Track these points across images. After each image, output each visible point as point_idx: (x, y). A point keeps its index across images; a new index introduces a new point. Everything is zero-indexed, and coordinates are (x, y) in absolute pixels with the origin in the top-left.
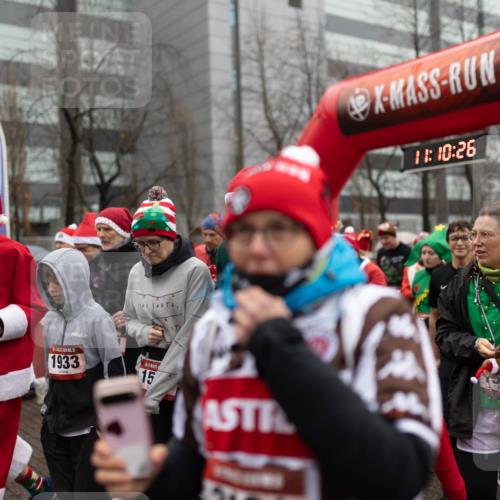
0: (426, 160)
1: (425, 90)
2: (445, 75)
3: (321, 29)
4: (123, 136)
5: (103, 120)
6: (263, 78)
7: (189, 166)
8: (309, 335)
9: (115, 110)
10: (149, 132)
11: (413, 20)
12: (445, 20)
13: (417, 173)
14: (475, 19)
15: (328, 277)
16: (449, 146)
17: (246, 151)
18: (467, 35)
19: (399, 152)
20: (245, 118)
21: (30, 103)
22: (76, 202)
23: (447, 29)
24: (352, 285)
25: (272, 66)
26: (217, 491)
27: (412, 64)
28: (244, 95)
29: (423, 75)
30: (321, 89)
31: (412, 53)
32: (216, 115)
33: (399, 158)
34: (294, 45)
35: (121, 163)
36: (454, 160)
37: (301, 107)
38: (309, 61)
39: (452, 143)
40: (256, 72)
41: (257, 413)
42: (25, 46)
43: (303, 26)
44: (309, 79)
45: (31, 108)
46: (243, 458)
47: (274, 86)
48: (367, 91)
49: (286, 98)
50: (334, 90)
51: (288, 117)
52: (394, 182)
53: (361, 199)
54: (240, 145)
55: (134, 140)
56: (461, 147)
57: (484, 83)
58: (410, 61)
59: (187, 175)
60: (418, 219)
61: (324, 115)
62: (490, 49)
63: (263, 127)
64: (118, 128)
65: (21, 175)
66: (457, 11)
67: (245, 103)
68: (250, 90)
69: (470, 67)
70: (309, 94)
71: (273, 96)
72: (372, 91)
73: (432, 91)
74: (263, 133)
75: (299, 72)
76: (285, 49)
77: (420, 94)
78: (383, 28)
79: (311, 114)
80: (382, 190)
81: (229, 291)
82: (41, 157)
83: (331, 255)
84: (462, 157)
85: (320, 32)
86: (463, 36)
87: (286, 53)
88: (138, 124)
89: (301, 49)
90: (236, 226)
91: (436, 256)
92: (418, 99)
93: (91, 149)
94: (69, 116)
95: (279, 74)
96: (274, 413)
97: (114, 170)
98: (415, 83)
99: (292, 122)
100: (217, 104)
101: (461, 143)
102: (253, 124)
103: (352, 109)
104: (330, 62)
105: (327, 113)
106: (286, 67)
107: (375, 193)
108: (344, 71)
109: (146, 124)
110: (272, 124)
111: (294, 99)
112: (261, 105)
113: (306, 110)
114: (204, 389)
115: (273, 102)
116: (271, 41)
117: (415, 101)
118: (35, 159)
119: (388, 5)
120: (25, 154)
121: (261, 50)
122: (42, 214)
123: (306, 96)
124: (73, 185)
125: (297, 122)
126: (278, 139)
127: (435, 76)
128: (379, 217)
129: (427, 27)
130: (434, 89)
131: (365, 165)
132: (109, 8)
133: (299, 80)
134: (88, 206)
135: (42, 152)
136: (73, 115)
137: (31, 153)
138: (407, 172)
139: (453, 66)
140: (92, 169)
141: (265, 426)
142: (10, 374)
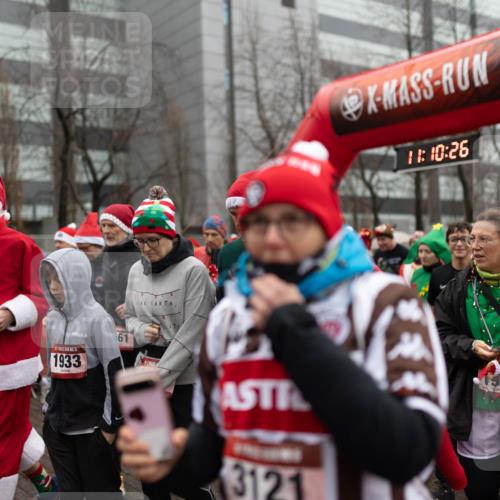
0: (419, 161)
1: (418, 91)
2: (437, 76)
3: (315, 29)
4: (115, 134)
5: (96, 118)
6: (256, 77)
7: (182, 164)
8: (322, 320)
9: (108, 109)
10: (142, 130)
11: (406, 21)
12: (437, 21)
13: (409, 173)
14: (468, 20)
16: (442, 146)
17: (240, 150)
18: (460, 36)
19: (392, 152)
20: (238, 117)
21: (23, 100)
22: (69, 200)
23: (439, 30)
25: (265, 66)
26: (237, 467)
27: (405, 64)
28: (238, 94)
29: (416, 76)
30: (314, 89)
31: (405, 54)
32: (209, 114)
33: (392, 158)
34: (288, 44)
35: (114, 161)
36: (447, 160)
37: (294, 106)
38: (302, 61)
39: (445, 143)
40: (249, 72)
41: (274, 393)
42: (18, 43)
43: (296, 26)
44: (302, 78)
45: (23, 105)
46: (261, 435)
47: (267, 85)
48: (360, 91)
49: (279, 98)
50: (327, 90)
51: (281, 117)
52: (387, 182)
53: (354, 199)
54: (233, 144)
55: (128, 138)
56: (454, 147)
57: (477, 84)
58: (402, 62)
59: (181, 174)
60: (411, 219)
61: (317, 115)
62: (483, 50)
63: (256, 126)
65: (14, 173)
66: (449, 12)
67: (238, 102)
68: (243, 89)
69: (462, 67)
70: (303, 94)
71: (266, 96)
72: (365, 92)
73: (425, 92)
74: (257, 133)
75: (293, 72)
76: (277, 49)
77: (413, 95)
78: (376, 28)
79: (304, 114)
80: (375, 190)
82: (34, 154)
83: (341, 245)
84: (455, 157)
85: (313, 32)
86: (456, 37)
87: (279, 53)
88: (131, 121)
89: (294, 49)
90: (251, 218)
91: (432, 254)
92: (411, 100)
93: (84, 147)
94: (62, 116)
95: (272, 74)
96: (291, 391)
97: (107, 168)
98: (408, 84)
99: (285, 122)
100: (210, 103)
101: (454, 144)
102: (246, 123)
103: (345, 109)
104: (323, 62)
105: (321, 114)
106: (279, 67)
107: (368, 193)
108: (337, 71)
109: (139, 122)
110: (265, 124)
111: (287, 98)
112: (254, 105)
113: (299, 109)
114: (221, 373)
115: (266, 102)
116: (263, 41)
117: (408, 101)
118: (28, 157)
119: (380, 6)
120: (18, 151)
121: (254, 49)
122: (34, 212)
123: (299, 96)
124: (66, 183)
125: (290, 121)
126: (271, 138)
127: (428, 77)
128: (372, 217)
129: (420, 28)
130: (427, 88)
131: (358, 165)
132: (102, 6)
133: (293, 79)
134: (81, 204)
135: (34, 150)
136: (66, 113)
137: (23, 151)
138: (399, 174)
139: (445, 67)
140: (85, 167)
141: (283, 404)
142: (19, 363)
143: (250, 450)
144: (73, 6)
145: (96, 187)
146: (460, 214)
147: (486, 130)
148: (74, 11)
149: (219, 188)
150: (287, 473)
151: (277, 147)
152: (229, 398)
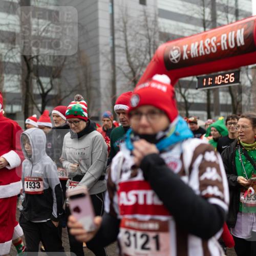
0: (209, 83)
1: (209, 48)
2: (219, 40)
3: (156, 16)
4: (54, 69)
5: (44, 61)
6: (126, 40)
7: (88, 85)
9: (50, 56)
10: (67, 67)
11: (202, 12)
12: (219, 13)
13: (204, 90)
14: (234, 13)
15: (176, 134)
16: (221, 76)
17: (117, 77)
18: (230, 21)
19: (195, 79)
20: (117, 61)
21: (6, 51)
22: (30, 102)
23: (220, 17)
24: (187, 139)
25: (130, 35)
26: (127, 232)
27: (202, 34)
28: (117, 49)
29: (208, 40)
30: (156, 46)
31: (202, 29)
32: (102, 59)
33: (195, 82)
34: (142, 24)
35: (53, 83)
36: (223, 84)
37: (145, 55)
38: (150, 32)
39: (222, 75)
40: (123, 38)
41: (145, 196)
42: (3, 22)
43: (147, 14)
44: (150, 41)
45: (6, 54)
46: (139, 217)
47: (132, 45)
48: (179, 48)
49: (137, 51)
50: (162, 47)
51: (139, 61)
52: (193, 95)
54: (114, 74)
55: (60, 71)
56: (227, 77)
57: (239, 45)
58: (201, 33)
59: (87, 90)
60: (205, 113)
61: (157, 60)
62: (242, 28)
63: (126, 65)
64: (51, 65)
65: (1, 88)
66: (225, 8)
67: (117, 53)
68: (119, 46)
69: (231, 36)
70: (150, 49)
71: (131, 50)
72: (182, 48)
73: (212, 49)
74: (126, 69)
75: (145, 38)
76: (137, 26)
77: (206, 50)
78: (187, 16)
79: (151, 59)
80: (187, 99)
81: (129, 143)
82: (12, 79)
84: (227, 82)
85: (155, 18)
86: (228, 21)
87: (138, 28)
88: (62, 63)
89: (146, 26)
91: (217, 132)
92: (205, 53)
93: (37, 76)
94: (26, 59)
95: (134, 39)
97: (49, 87)
98: (204, 44)
99: (141, 63)
100: (103, 53)
101: (227, 75)
102: (121, 64)
103: (171, 57)
104: (161, 33)
105: (158, 59)
106: (138, 35)
107: (183, 100)
108: (167, 38)
109: (66, 63)
110: (130, 64)
111: (142, 51)
112: (125, 54)
113: (148, 57)
114: (118, 188)
115: (131, 53)
116: (130, 22)
117: (204, 54)
118: (9, 80)
119: (190, 4)
120: (3, 77)
121: (125, 26)
122: (12, 108)
123: (148, 50)
124: (28, 94)
125: (143, 63)
126: (133, 72)
127: (214, 41)
128: (185, 112)
129: (210, 16)
130: (213, 47)
131: (178, 86)
132: (47, 3)
133: (145, 41)
134: (36, 104)
135: (12, 77)
136: (28, 58)
137: (6, 77)
138: (199, 90)
139: (223, 36)
140: (38, 85)
141: (149, 202)
142: (11, 184)
143: (133, 224)
144: (32, 3)
145: (44, 96)
146: (230, 111)
147: (243, 68)
148: (33, 6)
149: (107, 97)
150: (152, 235)
151: (137, 76)
152: (123, 199)
